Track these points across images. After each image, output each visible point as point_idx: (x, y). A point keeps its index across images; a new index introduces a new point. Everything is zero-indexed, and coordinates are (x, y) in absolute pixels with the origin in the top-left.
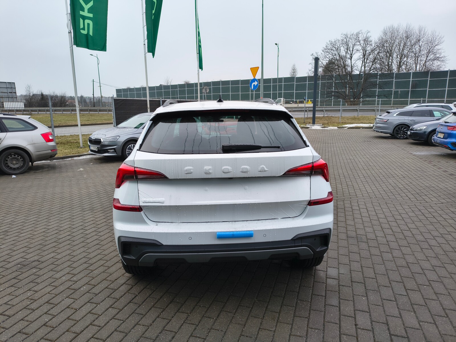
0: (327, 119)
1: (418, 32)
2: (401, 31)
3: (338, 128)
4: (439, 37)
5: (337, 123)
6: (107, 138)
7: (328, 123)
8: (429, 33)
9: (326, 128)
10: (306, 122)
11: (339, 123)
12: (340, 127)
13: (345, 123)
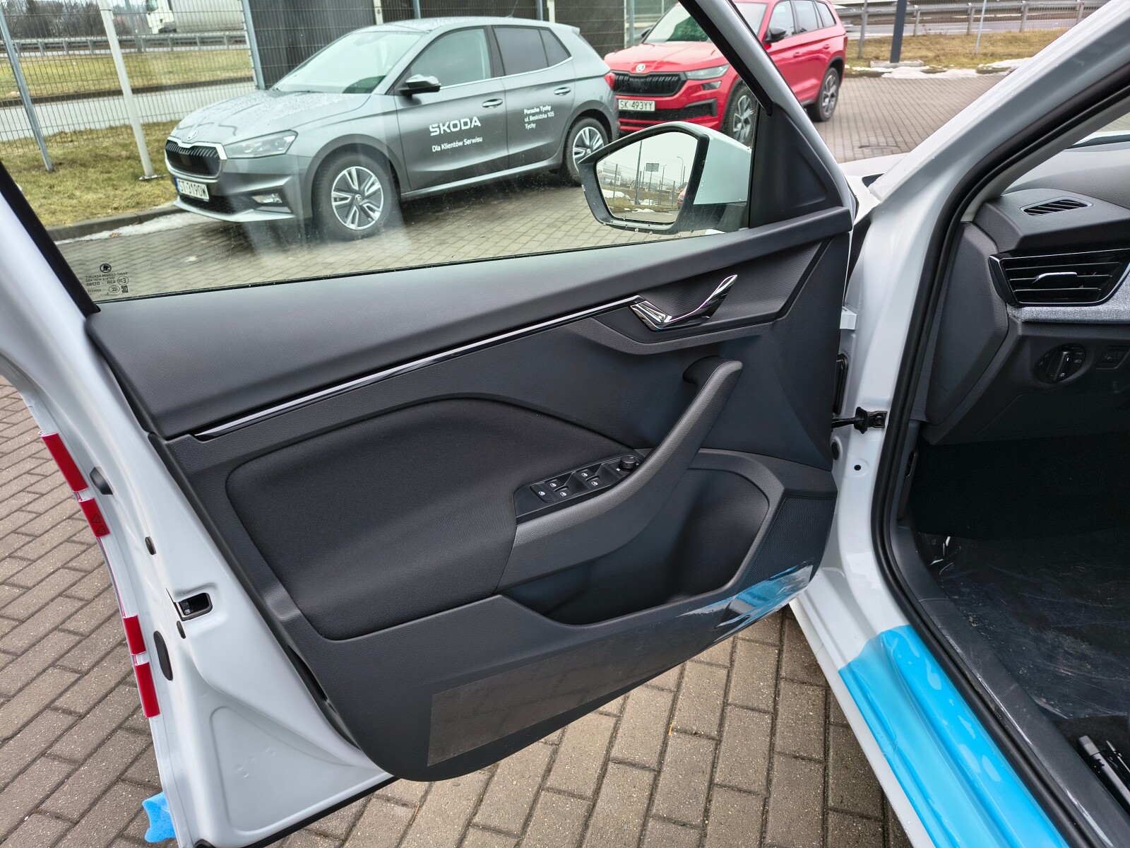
0: (928, 43)
3: (980, 71)
5: (965, 55)
6: (244, 144)
7: (937, 58)
9: (938, 76)
10: (865, 56)
11: (973, 56)
12: (985, 68)
13: (992, 55)
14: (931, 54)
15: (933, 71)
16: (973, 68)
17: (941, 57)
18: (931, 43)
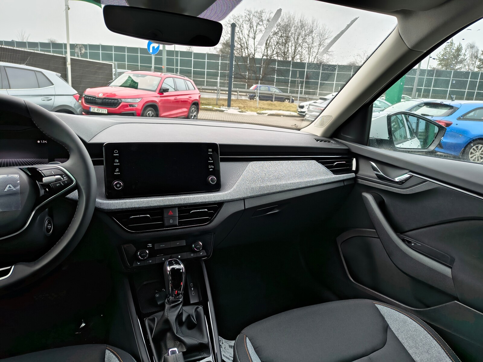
0: (242, 102)
1: (311, 23)
2: (297, 20)
3: (258, 113)
4: (328, 31)
5: (254, 107)
7: (244, 107)
8: (321, 26)
9: (243, 113)
10: (219, 104)
11: (256, 108)
12: (260, 112)
13: (263, 108)
14: (242, 106)
15: (242, 112)
16: (256, 112)
17: (246, 107)
18: (243, 102)
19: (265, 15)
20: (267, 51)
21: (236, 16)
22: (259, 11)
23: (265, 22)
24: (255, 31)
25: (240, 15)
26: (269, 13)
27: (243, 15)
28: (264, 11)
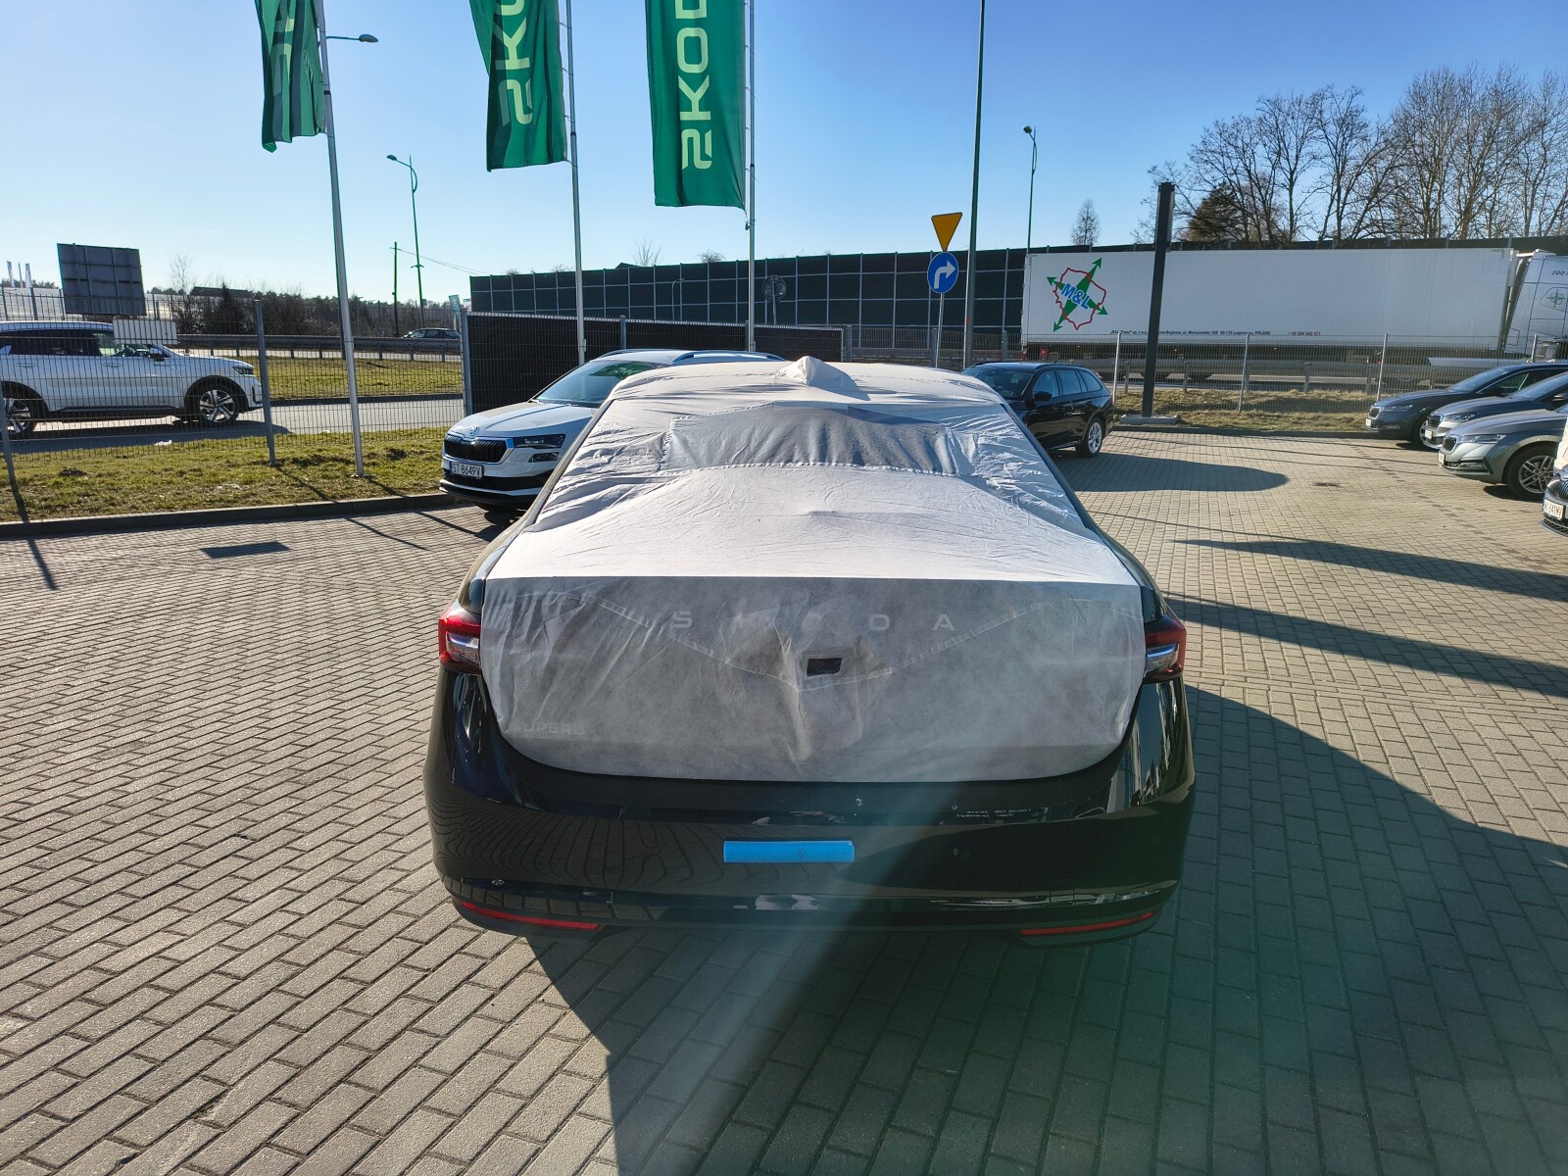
1: (1538, 94)
2: (1479, 90)
19: (1335, 106)
20: (1340, 219)
21: (1229, 122)
22: (1307, 96)
23: (1332, 128)
24: (1293, 161)
25: (1242, 118)
26: (1349, 94)
27: (1252, 118)
28: (1328, 94)
